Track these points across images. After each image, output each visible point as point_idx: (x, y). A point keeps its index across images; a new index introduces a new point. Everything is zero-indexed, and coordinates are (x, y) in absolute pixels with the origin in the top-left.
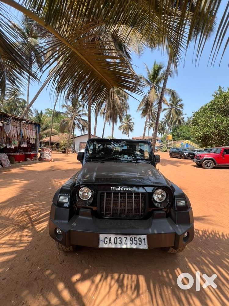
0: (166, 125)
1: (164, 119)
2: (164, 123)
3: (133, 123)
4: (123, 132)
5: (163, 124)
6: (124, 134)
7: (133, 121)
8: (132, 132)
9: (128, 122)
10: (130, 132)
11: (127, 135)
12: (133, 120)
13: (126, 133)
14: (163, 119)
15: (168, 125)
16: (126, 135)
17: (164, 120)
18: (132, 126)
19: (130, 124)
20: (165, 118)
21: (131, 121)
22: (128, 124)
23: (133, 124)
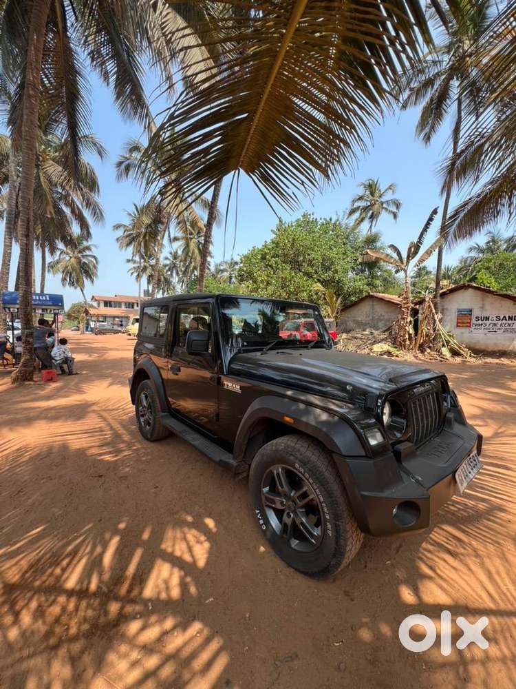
0: (174, 274)
1: (169, 260)
2: (169, 269)
3: (94, 257)
4: (64, 280)
5: (167, 272)
6: (67, 286)
7: (94, 254)
8: (92, 281)
9: (80, 255)
10: (87, 282)
11: (79, 288)
12: (94, 252)
13: (72, 284)
14: (167, 258)
15: (178, 274)
16: (72, 288)
17: (168, 262)
18: (91, 267)
19: (84, 260)
20: (169, 256)
21: (88, 253)
22: (79, 258)
23: (93, 260)
